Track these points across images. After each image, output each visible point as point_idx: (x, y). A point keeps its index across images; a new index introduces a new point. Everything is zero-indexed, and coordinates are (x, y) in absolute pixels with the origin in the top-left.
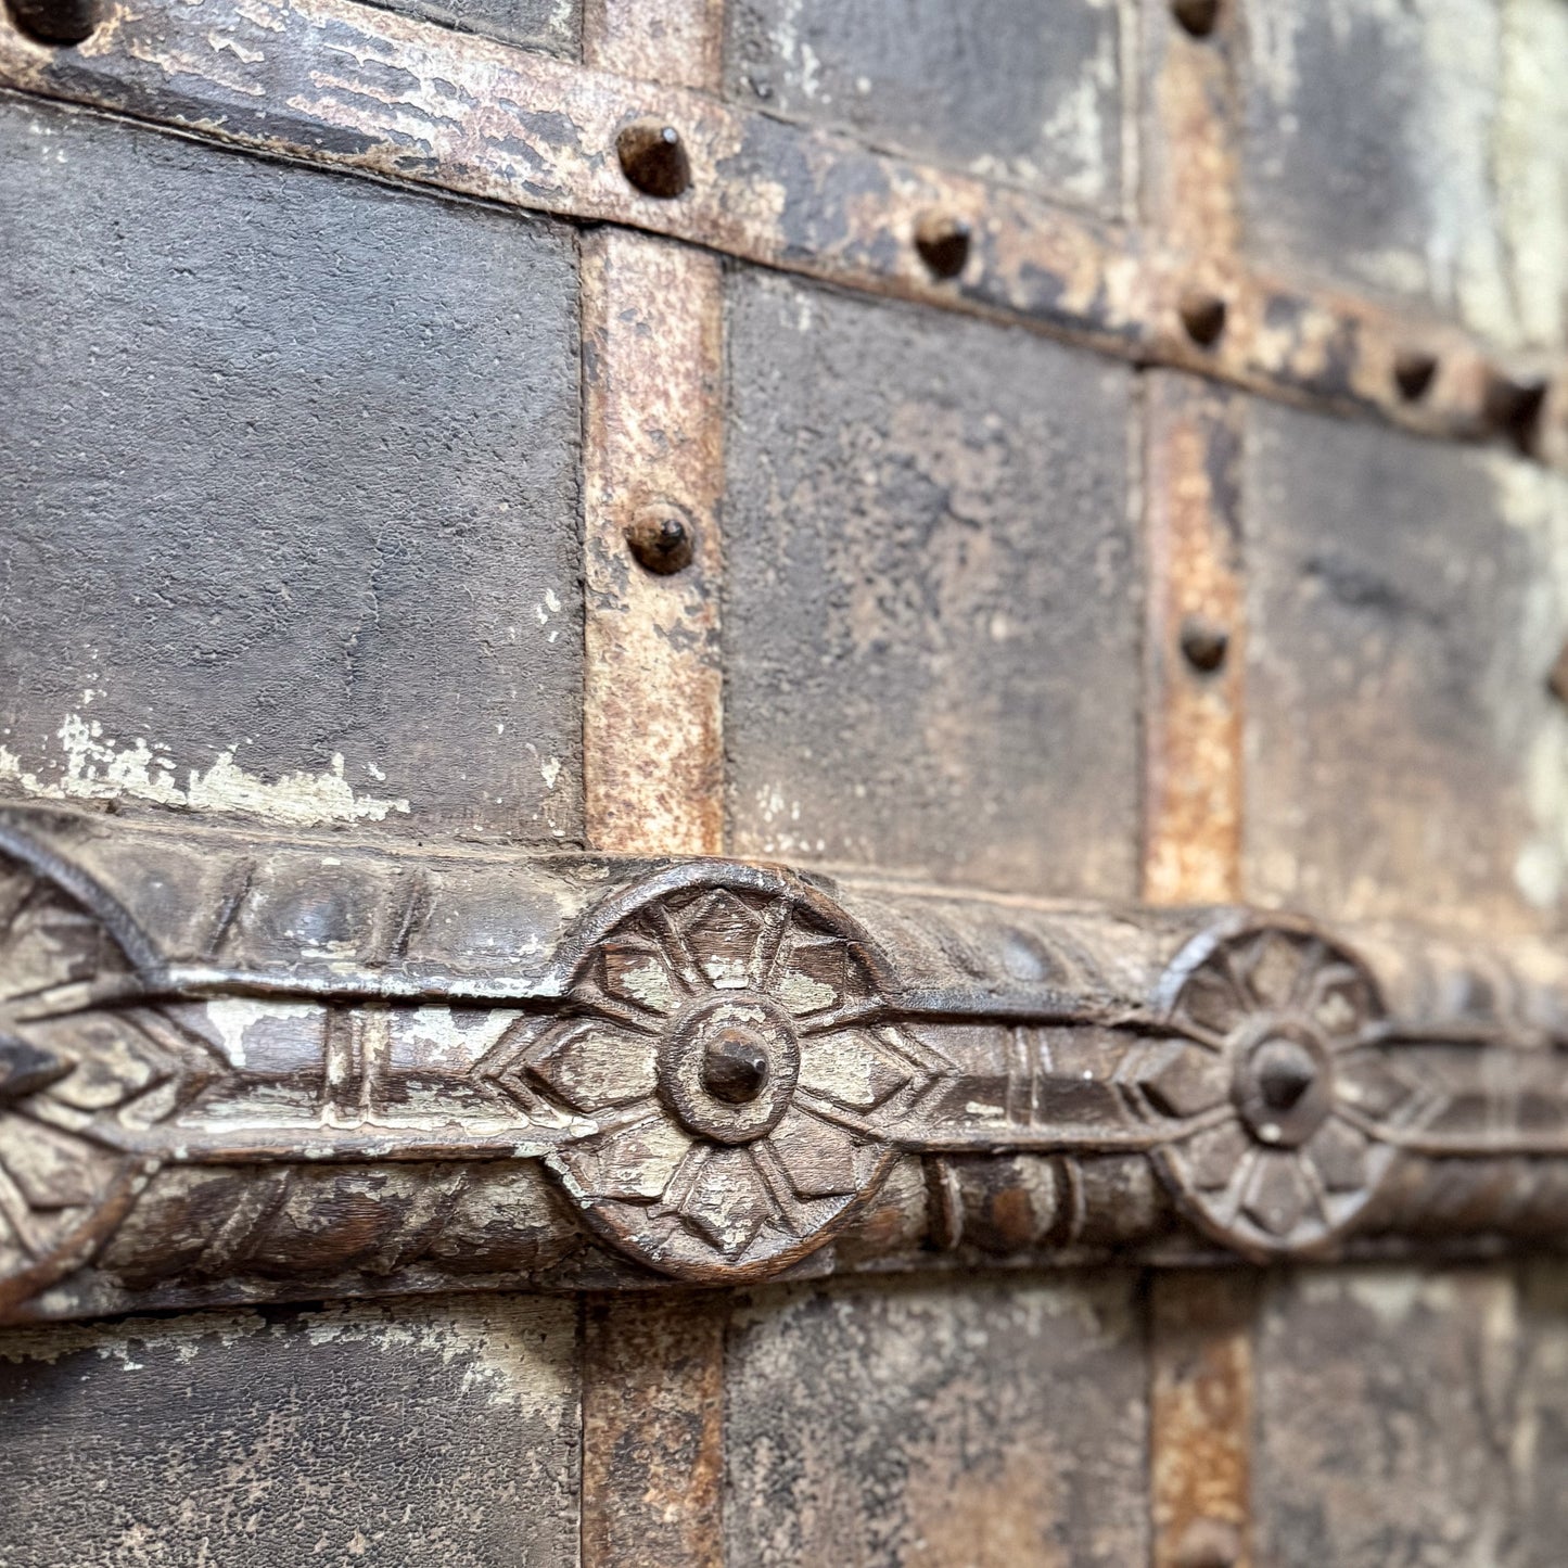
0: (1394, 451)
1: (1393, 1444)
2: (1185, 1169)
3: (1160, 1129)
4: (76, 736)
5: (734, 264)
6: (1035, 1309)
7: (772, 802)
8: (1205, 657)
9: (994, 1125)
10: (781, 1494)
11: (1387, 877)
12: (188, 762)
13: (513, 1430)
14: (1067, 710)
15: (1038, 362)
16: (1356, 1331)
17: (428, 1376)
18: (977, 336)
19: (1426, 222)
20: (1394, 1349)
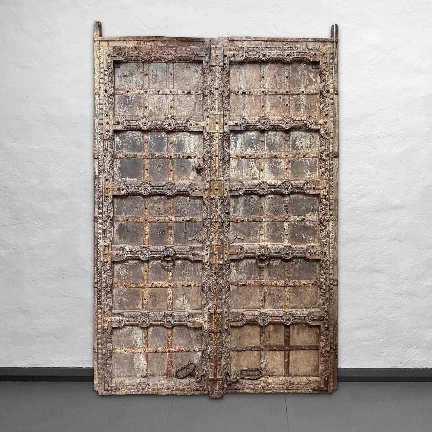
0: (182, 160)
1: (182, 204)
2: (165, 192)
3: (164, 190)
4: (127, 178)
5: (149, 159)
6: (163, 197)
7: (151, 178)
8: (171, 171)
9: (156, 190)
10: (151, 203)
11: (182, 179)
12: (131, 178)
13: (141, 200)
14: (164, 173)
15: (163, 160)
16: (180, 199)
17: (139, 198)
18: (160, 159)
19: (185, 149)
20: (182, 200)
